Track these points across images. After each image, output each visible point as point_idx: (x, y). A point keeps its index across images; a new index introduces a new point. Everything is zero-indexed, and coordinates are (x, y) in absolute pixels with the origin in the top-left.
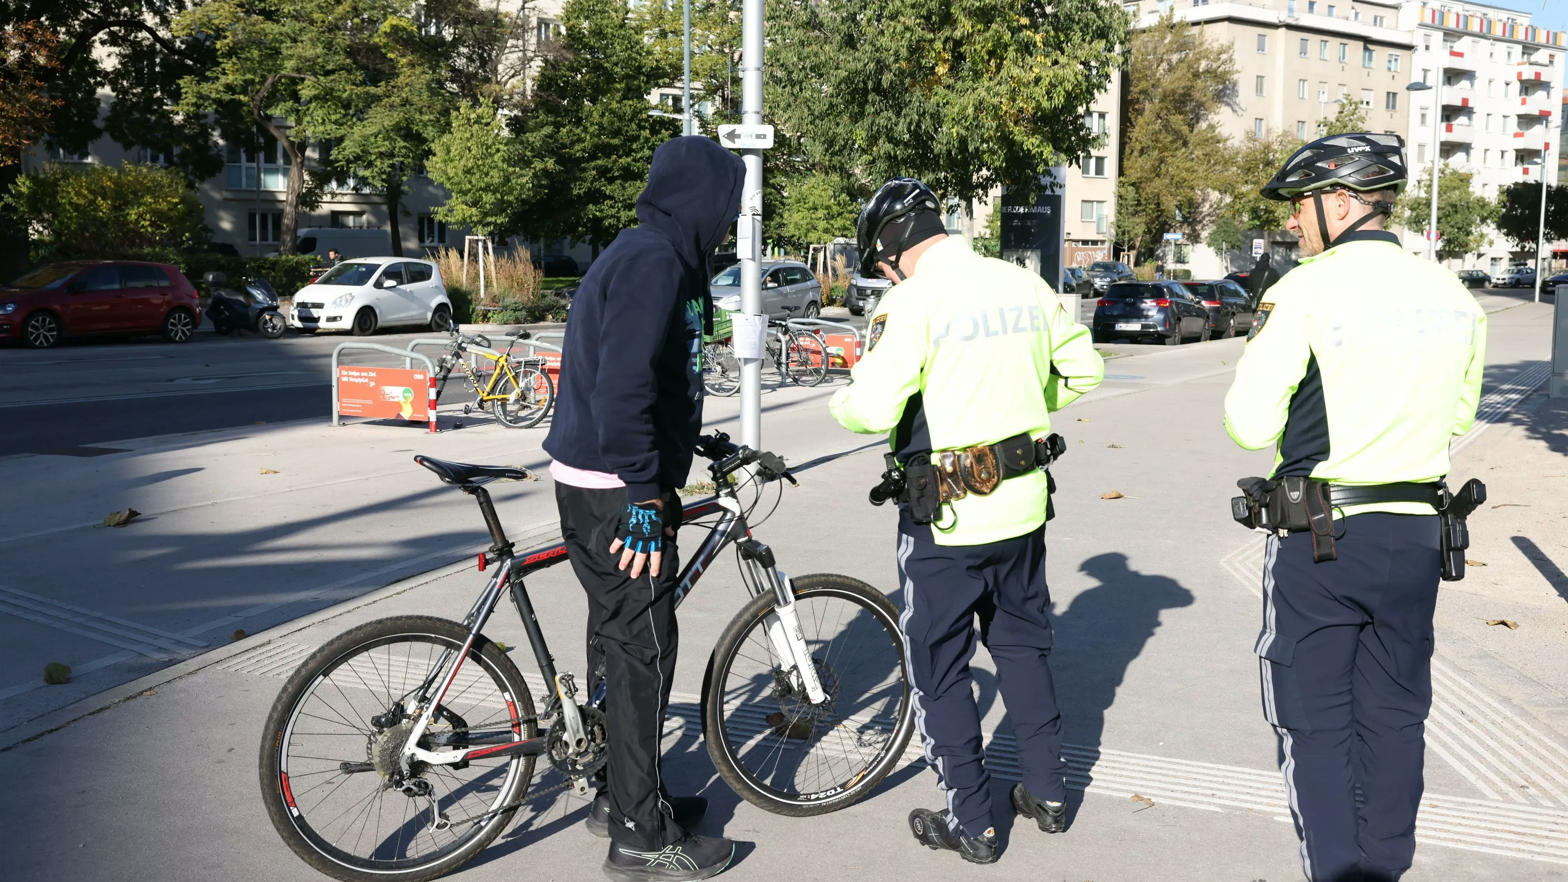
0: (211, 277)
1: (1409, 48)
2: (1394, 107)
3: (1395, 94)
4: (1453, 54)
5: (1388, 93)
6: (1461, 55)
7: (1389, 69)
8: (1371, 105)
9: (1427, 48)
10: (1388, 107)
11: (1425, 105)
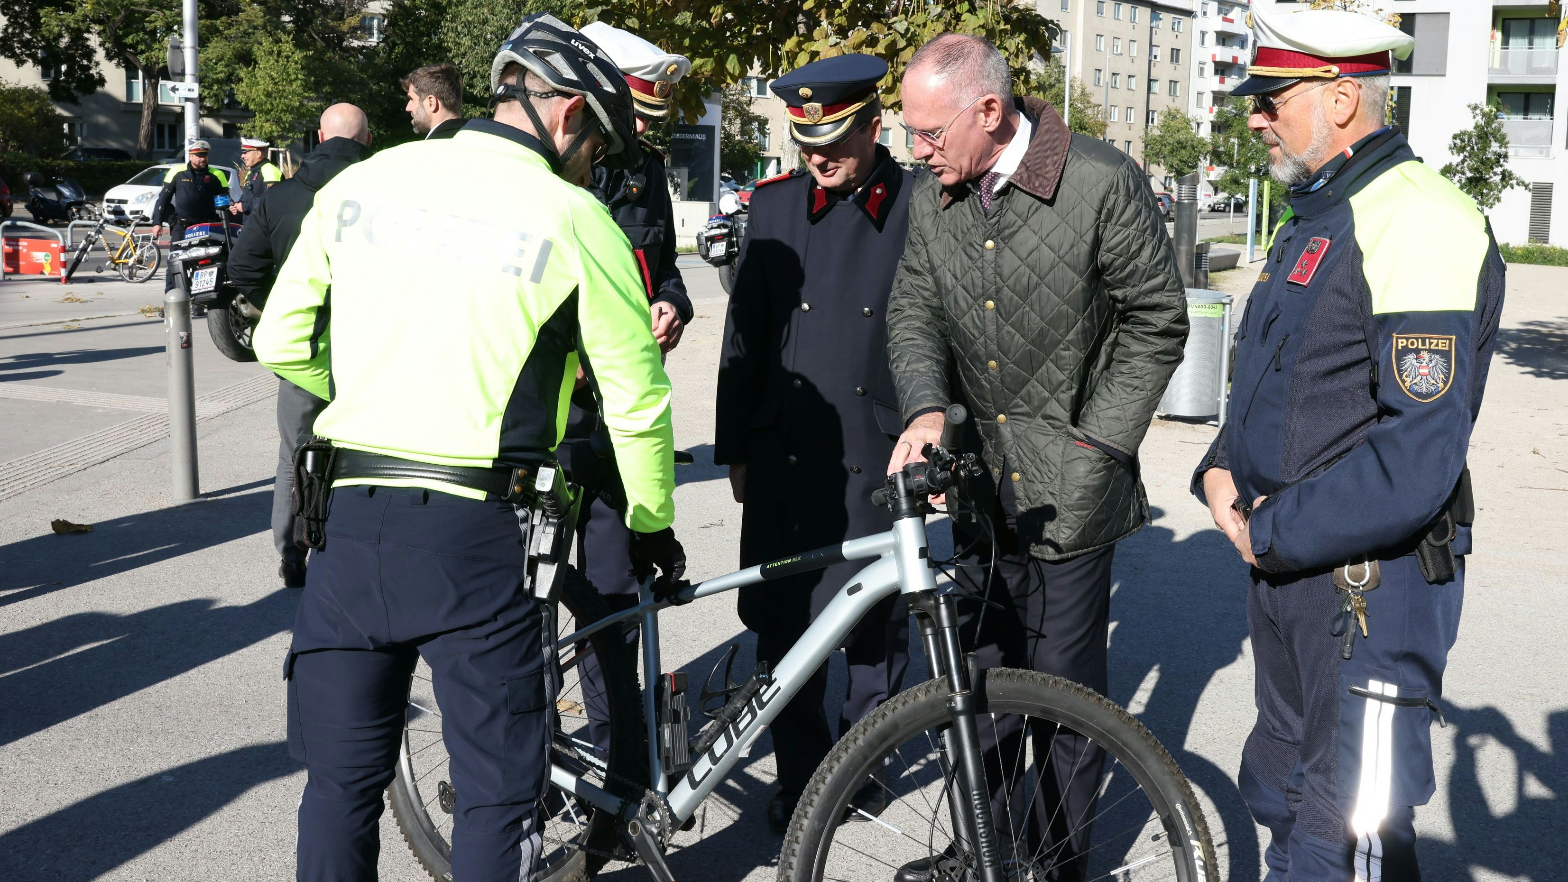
0: (29, 176)
1: (1189, 13)
2: (1177, 61)
3: (1178, 50)
4: (1225, 20)
5: (1173, 49)
6: (1232, 21)
7: (1173, 29)
8: (1158, 59)
9: (1205, 13)
10: (1172, 60)
11: (1203, 60)
